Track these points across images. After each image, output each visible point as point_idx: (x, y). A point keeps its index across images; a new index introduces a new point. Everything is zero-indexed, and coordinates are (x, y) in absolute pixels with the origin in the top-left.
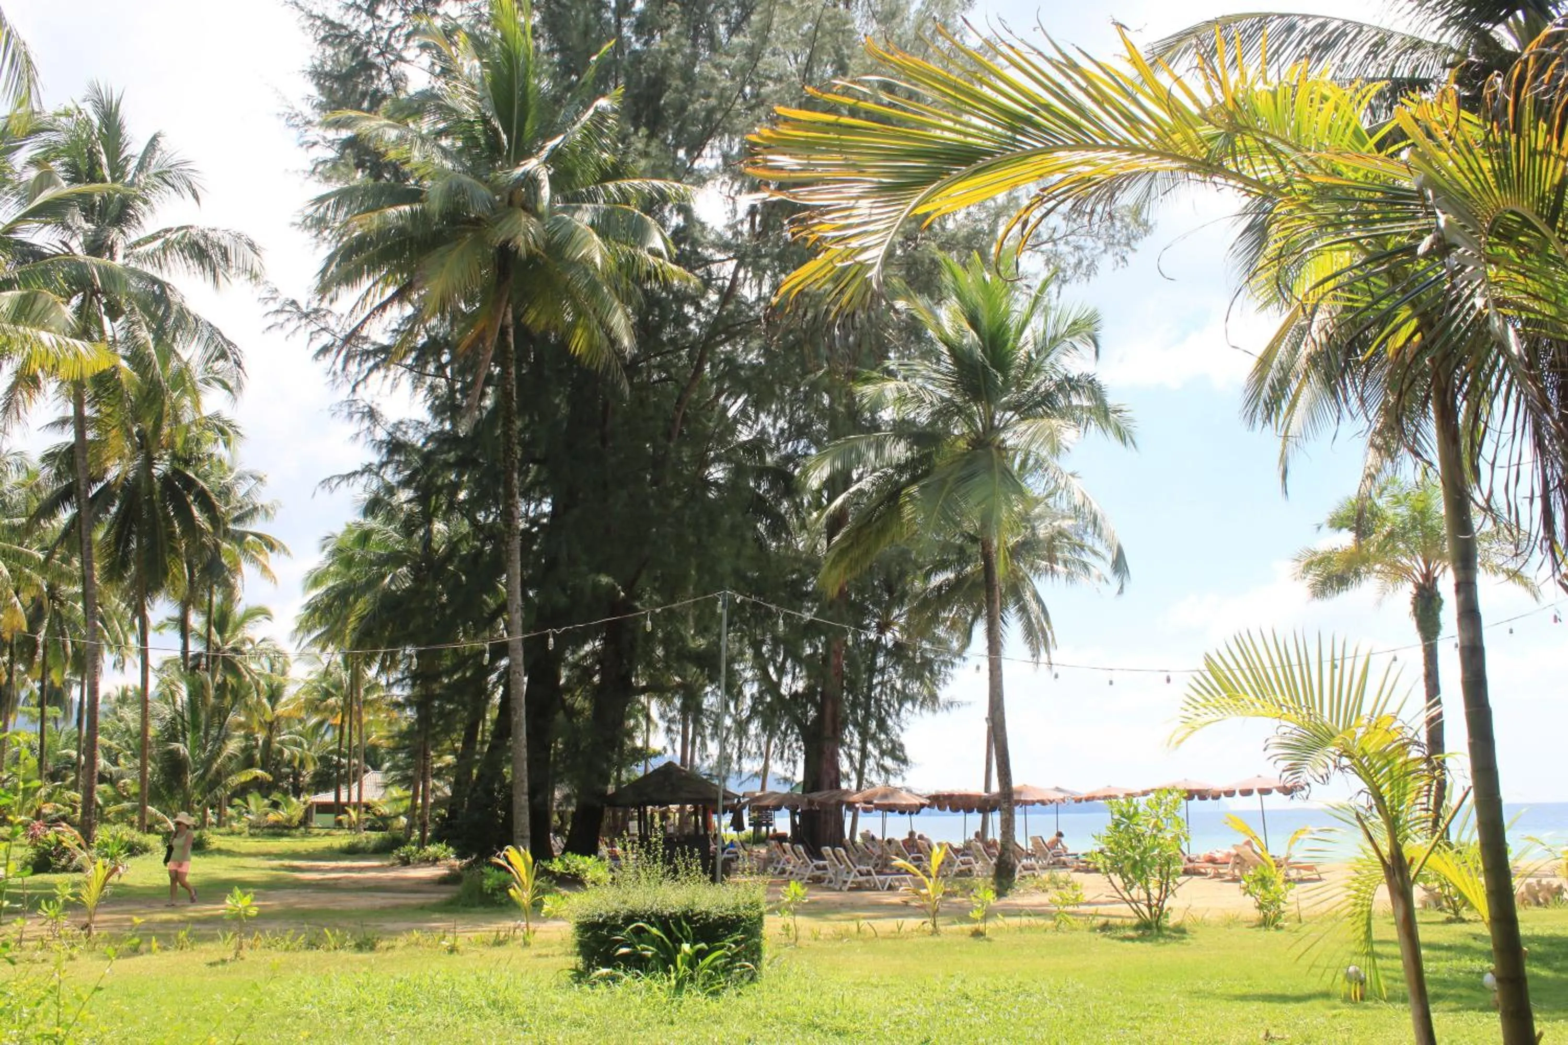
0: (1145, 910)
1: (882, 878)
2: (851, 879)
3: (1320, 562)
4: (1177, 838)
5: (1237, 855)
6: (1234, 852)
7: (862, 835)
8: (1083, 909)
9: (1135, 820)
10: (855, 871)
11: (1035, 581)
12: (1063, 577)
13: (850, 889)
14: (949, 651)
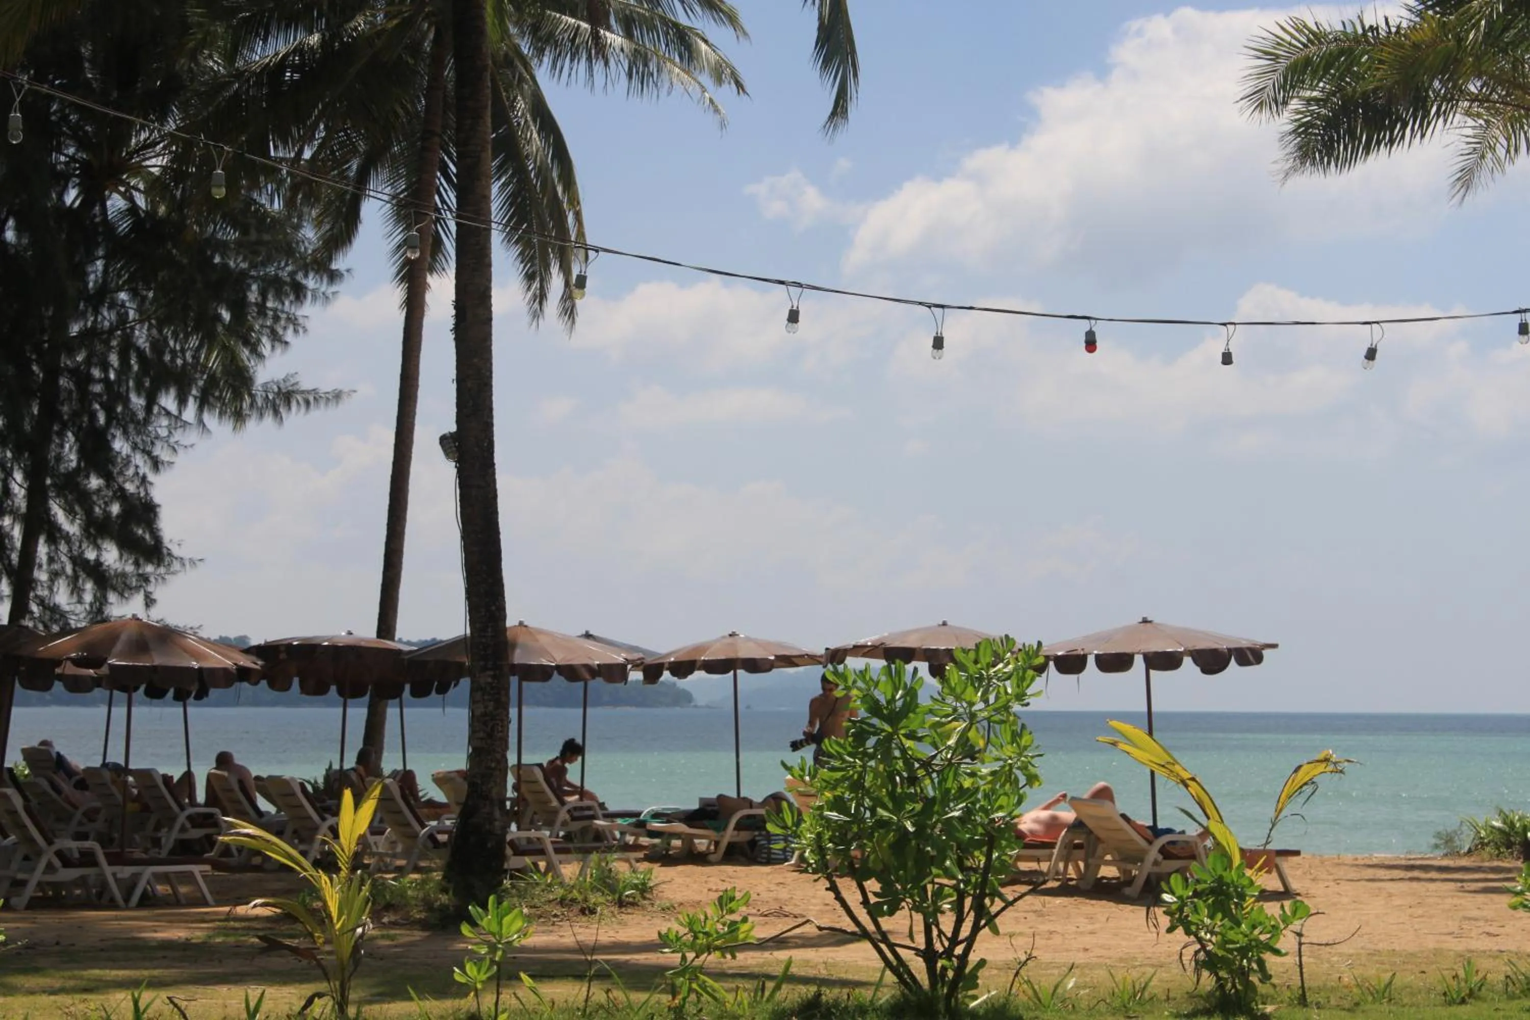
0: (918, 966)
1: (126, 872)
2: (38, 875)
3: (1329, 61)
4: (1004, 776)
5: (1078, 825)
6: (1068, 815)
7: (29, 755)
8: (748, 960)
9: (913, 722)
10: (49, 855)
11: (543, 74)
12: (619, 67)
13: (35, 904)
14: (289, 250)
